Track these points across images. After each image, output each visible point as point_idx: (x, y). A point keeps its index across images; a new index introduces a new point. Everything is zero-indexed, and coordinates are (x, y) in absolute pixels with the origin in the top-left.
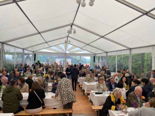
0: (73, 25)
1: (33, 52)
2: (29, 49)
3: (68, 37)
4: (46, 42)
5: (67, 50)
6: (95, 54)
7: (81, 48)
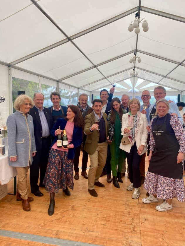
0: (136, 51)
1: (90, 92)
2: (85, 88)
3: (135, 67)
4: (106, 78)
5: (135, 87)
6: (182, 91)
7: (157, 83)
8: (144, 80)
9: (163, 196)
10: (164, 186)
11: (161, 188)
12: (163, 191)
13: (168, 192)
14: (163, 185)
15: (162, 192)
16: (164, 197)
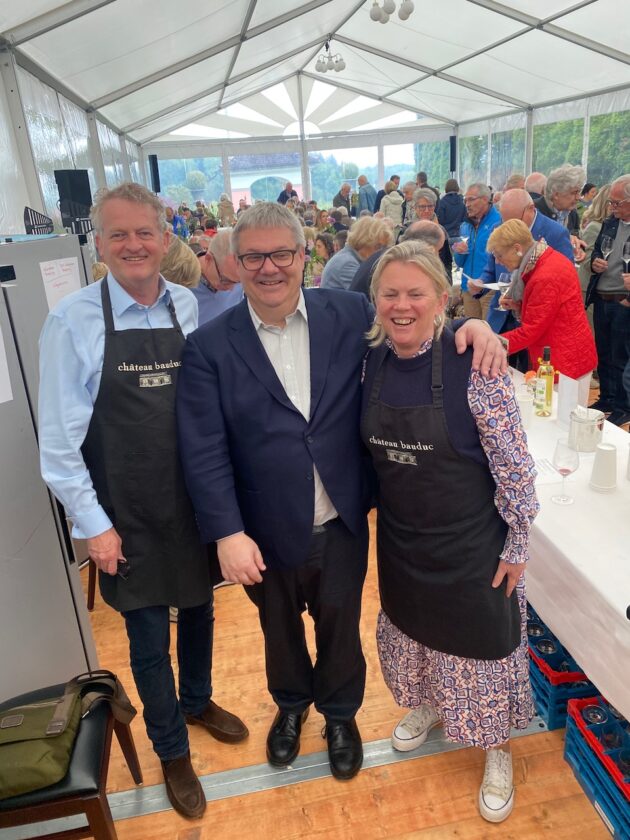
1: (139, 144)
3: (331, 37)
6: (457, 125)
7: (380, 99)
8: (335, 88)
9: (468, 732)
10: (468, 689)
11: (457, 699)
12: (467, 711)
13: (490, 717)
14: (465, 686)
15: (465, 715)
16: (476, 739)
